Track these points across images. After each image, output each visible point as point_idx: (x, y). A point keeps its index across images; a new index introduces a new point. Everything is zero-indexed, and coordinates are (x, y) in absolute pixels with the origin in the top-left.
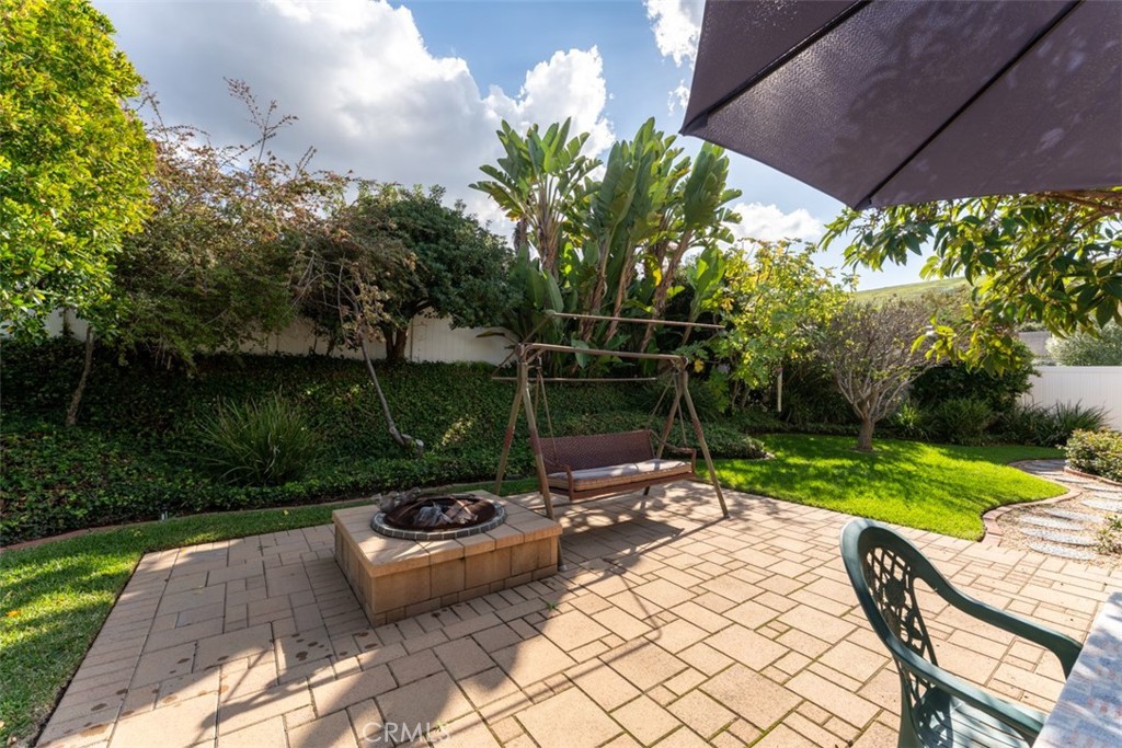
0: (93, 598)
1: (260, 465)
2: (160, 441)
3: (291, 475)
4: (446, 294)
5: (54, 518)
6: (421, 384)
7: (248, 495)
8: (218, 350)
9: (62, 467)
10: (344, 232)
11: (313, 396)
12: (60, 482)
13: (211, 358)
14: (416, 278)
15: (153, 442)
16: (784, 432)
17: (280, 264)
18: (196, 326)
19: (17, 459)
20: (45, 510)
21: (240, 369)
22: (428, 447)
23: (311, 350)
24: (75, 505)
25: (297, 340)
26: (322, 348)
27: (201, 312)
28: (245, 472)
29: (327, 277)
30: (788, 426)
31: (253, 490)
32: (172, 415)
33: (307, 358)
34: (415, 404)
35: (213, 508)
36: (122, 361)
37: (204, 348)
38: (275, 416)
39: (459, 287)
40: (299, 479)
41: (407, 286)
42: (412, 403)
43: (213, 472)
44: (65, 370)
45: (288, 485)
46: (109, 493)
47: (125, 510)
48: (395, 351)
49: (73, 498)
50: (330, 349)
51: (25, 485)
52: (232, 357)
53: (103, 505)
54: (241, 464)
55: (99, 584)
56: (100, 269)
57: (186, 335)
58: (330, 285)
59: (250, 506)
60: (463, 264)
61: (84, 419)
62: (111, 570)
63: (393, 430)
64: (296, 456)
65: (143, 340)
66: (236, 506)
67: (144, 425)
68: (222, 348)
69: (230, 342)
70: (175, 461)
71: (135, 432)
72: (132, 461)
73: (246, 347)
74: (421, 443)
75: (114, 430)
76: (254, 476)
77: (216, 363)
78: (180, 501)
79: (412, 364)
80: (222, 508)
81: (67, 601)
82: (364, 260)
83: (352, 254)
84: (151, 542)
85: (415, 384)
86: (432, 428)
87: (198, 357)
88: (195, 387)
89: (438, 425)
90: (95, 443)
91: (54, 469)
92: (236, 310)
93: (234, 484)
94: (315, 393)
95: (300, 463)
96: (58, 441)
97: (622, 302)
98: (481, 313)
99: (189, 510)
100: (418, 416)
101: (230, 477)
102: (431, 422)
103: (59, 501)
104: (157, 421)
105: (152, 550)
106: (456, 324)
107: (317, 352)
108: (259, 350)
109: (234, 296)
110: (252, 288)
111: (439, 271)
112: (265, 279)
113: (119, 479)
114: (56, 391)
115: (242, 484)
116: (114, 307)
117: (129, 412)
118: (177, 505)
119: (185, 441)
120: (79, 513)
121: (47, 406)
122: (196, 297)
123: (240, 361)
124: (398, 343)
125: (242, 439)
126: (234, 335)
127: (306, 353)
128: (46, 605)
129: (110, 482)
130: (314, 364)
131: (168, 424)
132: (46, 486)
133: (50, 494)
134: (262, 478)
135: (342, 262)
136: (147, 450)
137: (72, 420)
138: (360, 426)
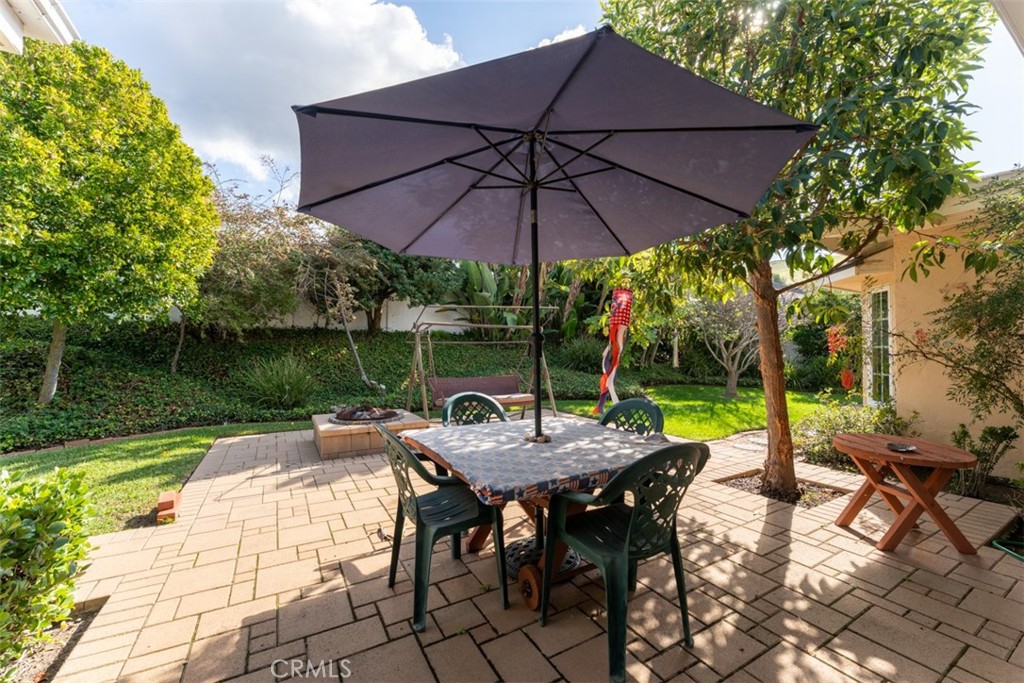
0: (198, 450)
1: (279, 397)
2: (221, 384)
3: (296, 404)
4: (402, 284)
5: (170, 421)
6: (391, 347)
7: (272, 414)
8: (255, 326)
9: (172, 395)
10: (328, 251)
11: (315, 356)
12: (172, 402)
13: (250, 331)
14: (381, 274)
15: (217, 384)
16: (685, 384)
17: (289, 273)
18: (241, 313)
19: (151, 390)
20: (166, 416)
21: (269, 338)
22: (390, 390)
23: (315, 324)
24: (181, 415)
25: (304, 318)
26: (322, 323)
27: (243, 304)
28: (270, 401)
29: (317, 281)
30: (689, 378)
31: (275, 412)
32: (227, 368)
33: (313, 330)
34: (384, 361)
35: (252, 421)
36: (203, 335)
37: (246, 325)
38: (289, 367)
39: (413, 279)
40: (303, 407)
41: (374, 279)
42: (383, 361)
43: (252, 400)
44: (166, 340)
45: (295, 409)
46: (198, 409)
47: (205, 419)
48: (373, 322)
49: (179, 410)
50: (327, 324)
51: (156, 403)
52: (264, 331)
53: (194, 416)
54: (267, 395)
55: (200, 446)
56: (193, 285)
57: (235, 317)
58: (319, 286)
59: (273, 420)
60: (414, 263)
61: (180, 369)
62: (203, 442)
63: (364, 377)
64: (300, 392)
65: (214, 322)
66: (265, 420)
67: (212, 374)
68: (257, 324)
69: (262, 321)
70: (230, 395)
71: (206, 378)
72: (206, 394)
73: (271, 324)
74: (383, 387)
75: (195, 377)
76: (275, 404)
77: (253, 334)
78: (234, 416)
79: (387, 333)
80: (257, 421)
81: (186, 451)
82: (340, 268)
83: (333, 265)
84: (220, 433)
85: (387, 347)
86: (395, 377)
87: (244, 331)
88: (241, 351)
89: (399, 376)
90: (187, 383)
91: (168, 396)
92: (264, 303)
93: (264, 408)
94: (316, 354)
95: (303, 396)
96: (169, 381)
97: (544, 283)
98: (429, 296)
99: (239, 421)
100: (386, 369)
101: (261, 403)
102: (395, 374)
103: (172, 413)
104: (218, 372)
105: (221, 437)
106: (413, 304)
107: (319, 325)
108: (280, 325)
109: (263, 294)
110: (273, 290)
111: (396, 269)
112: (281, 283)
113: (201, 402)
114: (163, 353)
115: (269, 408)
116: (199, 305)
117: (203, 366)
118: (232, 418)
119: (235, 384)
120: (183, 419)
121: (158, 362)
122: (240, 295)
123: (269, 332)
124: (375, 318)
125: (268, 381)
126: (264, 317)
127: (312, 327)
128: (178, 452)
129: (197, 403)
130: (317, 333)
131: (225, 373)
132: (166, 404)
133: (167, 408)
134: (281, 405)
135: (327, 270)
136: (214, 389)
137: (174, 369)
138: (345, 376)
